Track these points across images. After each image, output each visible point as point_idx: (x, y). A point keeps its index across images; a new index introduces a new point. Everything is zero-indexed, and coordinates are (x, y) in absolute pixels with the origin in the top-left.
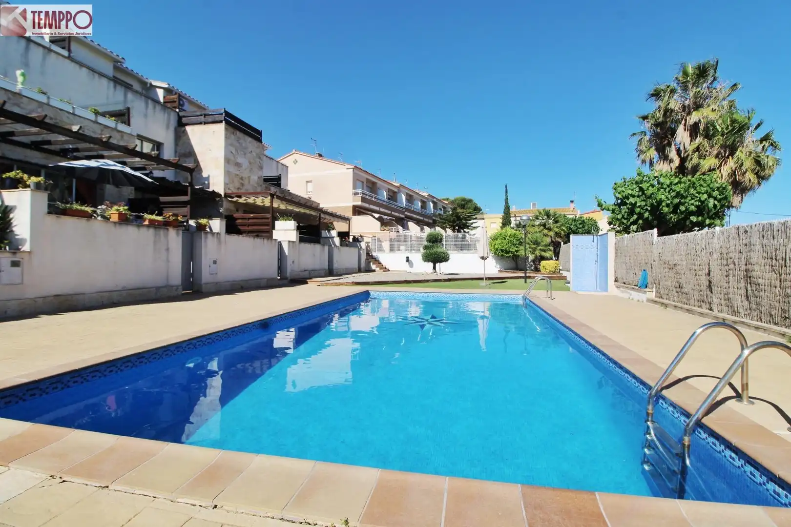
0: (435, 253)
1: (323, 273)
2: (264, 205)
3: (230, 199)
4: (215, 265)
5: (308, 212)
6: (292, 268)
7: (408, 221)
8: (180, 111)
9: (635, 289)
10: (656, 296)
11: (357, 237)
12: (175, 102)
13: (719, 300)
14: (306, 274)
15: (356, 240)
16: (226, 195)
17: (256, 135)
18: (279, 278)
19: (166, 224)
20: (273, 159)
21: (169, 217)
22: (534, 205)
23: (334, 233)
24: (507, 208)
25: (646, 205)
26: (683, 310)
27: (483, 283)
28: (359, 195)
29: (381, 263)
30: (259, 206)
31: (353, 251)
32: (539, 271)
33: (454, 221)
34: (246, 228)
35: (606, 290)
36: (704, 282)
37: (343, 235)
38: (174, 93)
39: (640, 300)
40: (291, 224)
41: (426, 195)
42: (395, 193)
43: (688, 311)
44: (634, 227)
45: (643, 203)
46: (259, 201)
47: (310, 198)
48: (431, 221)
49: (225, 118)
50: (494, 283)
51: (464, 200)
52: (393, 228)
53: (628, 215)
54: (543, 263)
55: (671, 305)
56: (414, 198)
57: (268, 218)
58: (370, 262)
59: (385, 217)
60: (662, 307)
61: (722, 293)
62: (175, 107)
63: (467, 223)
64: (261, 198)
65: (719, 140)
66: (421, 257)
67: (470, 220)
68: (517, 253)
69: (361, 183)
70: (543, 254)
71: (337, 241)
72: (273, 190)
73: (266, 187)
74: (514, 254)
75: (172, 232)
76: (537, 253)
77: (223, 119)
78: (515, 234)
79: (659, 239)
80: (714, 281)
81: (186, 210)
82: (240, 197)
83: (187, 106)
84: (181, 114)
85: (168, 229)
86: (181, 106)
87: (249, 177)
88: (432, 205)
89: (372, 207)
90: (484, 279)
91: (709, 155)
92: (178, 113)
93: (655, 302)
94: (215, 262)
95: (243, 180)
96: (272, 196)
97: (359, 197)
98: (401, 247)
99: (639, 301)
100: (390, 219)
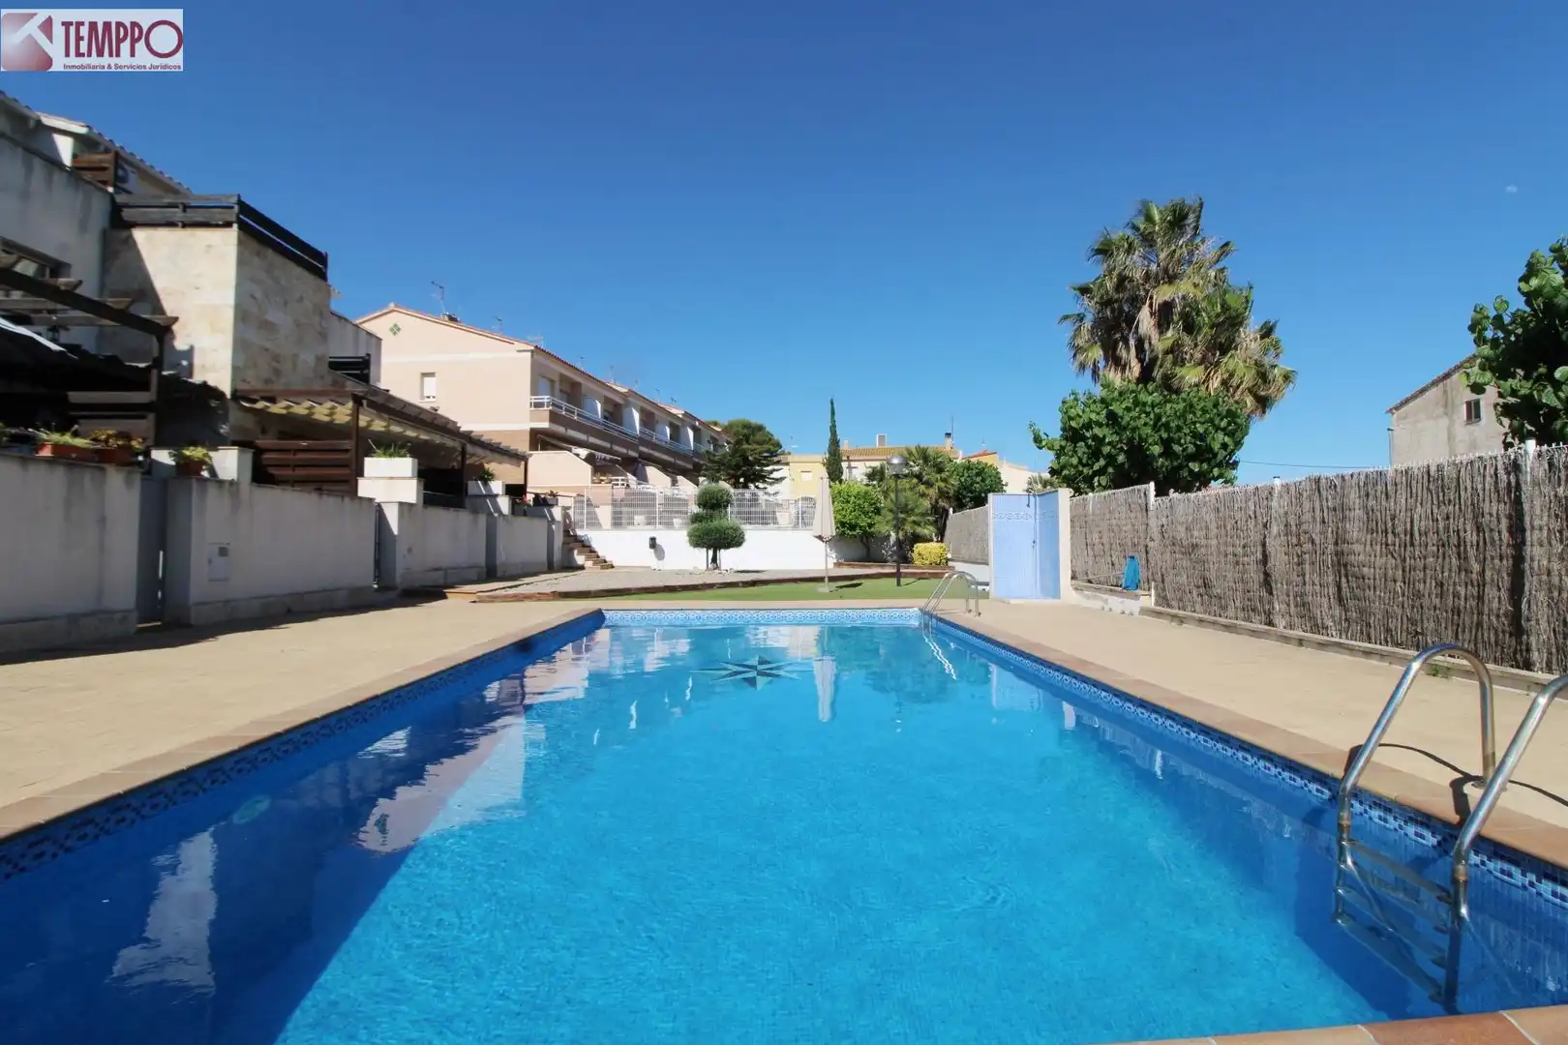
0: (717, 530)
1: (473, 575)
2: (334, 420)
3: (246, 405)
4: (223, 559)
5: (437, 439)
6: (405, 566)
7: (644, 465)
8: (116, 192)
9: (1115, 591)
10: (1157, 603)
11: (543, 496)
12: (104, 169)
13: (1284, 606)
14: (437, 578)
15: (542, 502)
16: (237, 395)
17: (314, 262)
18: (376, 586)
19: (101, 458)
20: (346, 320)
21: (106, 441)
22: (882, 438)
23: (497, 487)
24: (835, 443)
25: (1121, 441)
26: (1216, 626)
27: (825, 588)
28: (546, 408)
29: (594, 552)
30: (318, 424)
31: (538, 526)
32: (909, 562)
33: (738, 467)
34: (287, 472)
35: (1056, 594)
36: (1255, 576)
37: (516, 491)
38: (102, 148)
39: (1127, 612)
40: (405, 465)
41: (679, 412)
42: (617, 406)
43: (1227, 628)
44: (1104, 480)
45: (1115, 438)
46: (321, 413)
47: (436, 410)
48: (690, 466)
49: (238, 218)
50: (841, 587)
51: (747, 426)
52: (620, 478)
53: (1089, 458)
54: (919, 547)
55: (1193, 618)
56: (656, 418)
57: (347, 451)
58: (572, 550)
59: (599, 454)
60: (1173, 624)
61: (1291, 594)
62: (105, 183)
63: (762, 471)
64: (330, 404)
65: (1205, 334)
66: (687, 538)
67: (768, 465)
68: (870, 528)
69: (548, 383)
70: (919, 530)
71: (504, 503)
72: (352, 386)
73: (335, 383)
74: (865, 532)
75: (115, 478)
76: (908, 528)
77: (234, 219)
78: (866, 493)
79: (1160, 501)
80: (1276, 575)
81: (146, 425)
82: (273, 400)
83: (133, 182)
84: (120, 199)
85: (103, 469)
86: (119, 181)
87: (295, 356)
88: (691, 433)
89: (572, 433)
90: (826, 580)
91: (1191, 360)
92: (111, 195)
93: (1159, 614)
94: (223, 552)
95: (278, 362)
96: (358, 401)
97: (545, 411)
98: (636, 517)
99: (1123, 613)
100: (611, 460)
